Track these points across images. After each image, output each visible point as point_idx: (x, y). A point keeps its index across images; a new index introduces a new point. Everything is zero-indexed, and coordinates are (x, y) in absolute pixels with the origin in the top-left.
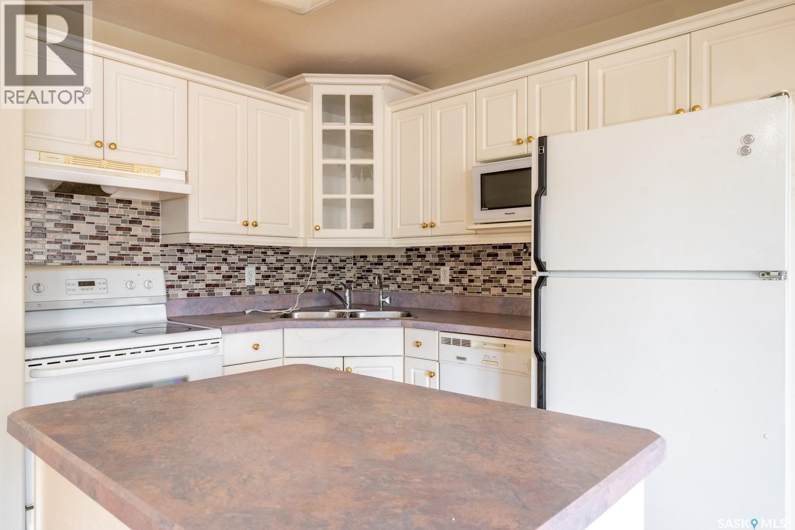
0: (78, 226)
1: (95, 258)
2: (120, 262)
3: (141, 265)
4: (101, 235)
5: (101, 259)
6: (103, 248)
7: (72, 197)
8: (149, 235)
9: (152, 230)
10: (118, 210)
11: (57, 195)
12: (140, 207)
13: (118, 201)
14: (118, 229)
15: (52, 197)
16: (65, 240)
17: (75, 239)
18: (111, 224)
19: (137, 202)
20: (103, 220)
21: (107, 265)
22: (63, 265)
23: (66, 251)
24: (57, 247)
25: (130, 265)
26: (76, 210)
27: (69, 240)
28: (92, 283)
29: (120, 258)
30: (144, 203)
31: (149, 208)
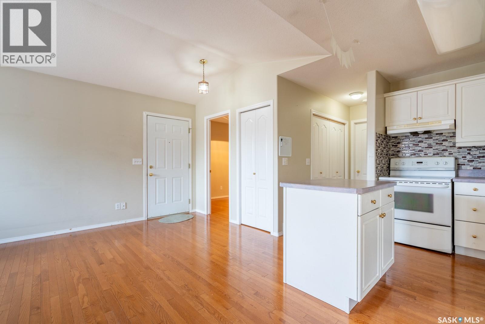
0: (420, 144)
1: (427, 154)
2: (438, 155)
3: (448, 156)
4: (430, 147)
5: (429, 155)
6: (431, 151)
7: (418, 135)
8: (452, 145)
9: (453, 143)
10: (437, 137)
11: (413, 136)
12: (447, 135)
13: (437, 134)
14: (437, 144)
15: (412, 136)
16: (416, 149)
17: (420, 148)
18: (434, 143)
19: (445, 133)
20: (431, 141)
21: (432, 156)
22: (415, 157)
23: (416, 153)
24: (413, 151)
25: (442, 156)
26: (420, 139)
27: (417, 149)
28: (422, 163)
29: (438, 154)
30: (448, 133)
31: (452, 135)
